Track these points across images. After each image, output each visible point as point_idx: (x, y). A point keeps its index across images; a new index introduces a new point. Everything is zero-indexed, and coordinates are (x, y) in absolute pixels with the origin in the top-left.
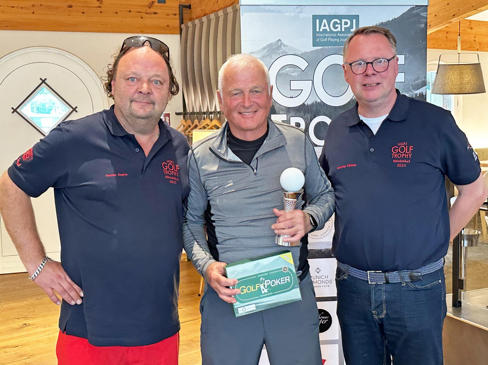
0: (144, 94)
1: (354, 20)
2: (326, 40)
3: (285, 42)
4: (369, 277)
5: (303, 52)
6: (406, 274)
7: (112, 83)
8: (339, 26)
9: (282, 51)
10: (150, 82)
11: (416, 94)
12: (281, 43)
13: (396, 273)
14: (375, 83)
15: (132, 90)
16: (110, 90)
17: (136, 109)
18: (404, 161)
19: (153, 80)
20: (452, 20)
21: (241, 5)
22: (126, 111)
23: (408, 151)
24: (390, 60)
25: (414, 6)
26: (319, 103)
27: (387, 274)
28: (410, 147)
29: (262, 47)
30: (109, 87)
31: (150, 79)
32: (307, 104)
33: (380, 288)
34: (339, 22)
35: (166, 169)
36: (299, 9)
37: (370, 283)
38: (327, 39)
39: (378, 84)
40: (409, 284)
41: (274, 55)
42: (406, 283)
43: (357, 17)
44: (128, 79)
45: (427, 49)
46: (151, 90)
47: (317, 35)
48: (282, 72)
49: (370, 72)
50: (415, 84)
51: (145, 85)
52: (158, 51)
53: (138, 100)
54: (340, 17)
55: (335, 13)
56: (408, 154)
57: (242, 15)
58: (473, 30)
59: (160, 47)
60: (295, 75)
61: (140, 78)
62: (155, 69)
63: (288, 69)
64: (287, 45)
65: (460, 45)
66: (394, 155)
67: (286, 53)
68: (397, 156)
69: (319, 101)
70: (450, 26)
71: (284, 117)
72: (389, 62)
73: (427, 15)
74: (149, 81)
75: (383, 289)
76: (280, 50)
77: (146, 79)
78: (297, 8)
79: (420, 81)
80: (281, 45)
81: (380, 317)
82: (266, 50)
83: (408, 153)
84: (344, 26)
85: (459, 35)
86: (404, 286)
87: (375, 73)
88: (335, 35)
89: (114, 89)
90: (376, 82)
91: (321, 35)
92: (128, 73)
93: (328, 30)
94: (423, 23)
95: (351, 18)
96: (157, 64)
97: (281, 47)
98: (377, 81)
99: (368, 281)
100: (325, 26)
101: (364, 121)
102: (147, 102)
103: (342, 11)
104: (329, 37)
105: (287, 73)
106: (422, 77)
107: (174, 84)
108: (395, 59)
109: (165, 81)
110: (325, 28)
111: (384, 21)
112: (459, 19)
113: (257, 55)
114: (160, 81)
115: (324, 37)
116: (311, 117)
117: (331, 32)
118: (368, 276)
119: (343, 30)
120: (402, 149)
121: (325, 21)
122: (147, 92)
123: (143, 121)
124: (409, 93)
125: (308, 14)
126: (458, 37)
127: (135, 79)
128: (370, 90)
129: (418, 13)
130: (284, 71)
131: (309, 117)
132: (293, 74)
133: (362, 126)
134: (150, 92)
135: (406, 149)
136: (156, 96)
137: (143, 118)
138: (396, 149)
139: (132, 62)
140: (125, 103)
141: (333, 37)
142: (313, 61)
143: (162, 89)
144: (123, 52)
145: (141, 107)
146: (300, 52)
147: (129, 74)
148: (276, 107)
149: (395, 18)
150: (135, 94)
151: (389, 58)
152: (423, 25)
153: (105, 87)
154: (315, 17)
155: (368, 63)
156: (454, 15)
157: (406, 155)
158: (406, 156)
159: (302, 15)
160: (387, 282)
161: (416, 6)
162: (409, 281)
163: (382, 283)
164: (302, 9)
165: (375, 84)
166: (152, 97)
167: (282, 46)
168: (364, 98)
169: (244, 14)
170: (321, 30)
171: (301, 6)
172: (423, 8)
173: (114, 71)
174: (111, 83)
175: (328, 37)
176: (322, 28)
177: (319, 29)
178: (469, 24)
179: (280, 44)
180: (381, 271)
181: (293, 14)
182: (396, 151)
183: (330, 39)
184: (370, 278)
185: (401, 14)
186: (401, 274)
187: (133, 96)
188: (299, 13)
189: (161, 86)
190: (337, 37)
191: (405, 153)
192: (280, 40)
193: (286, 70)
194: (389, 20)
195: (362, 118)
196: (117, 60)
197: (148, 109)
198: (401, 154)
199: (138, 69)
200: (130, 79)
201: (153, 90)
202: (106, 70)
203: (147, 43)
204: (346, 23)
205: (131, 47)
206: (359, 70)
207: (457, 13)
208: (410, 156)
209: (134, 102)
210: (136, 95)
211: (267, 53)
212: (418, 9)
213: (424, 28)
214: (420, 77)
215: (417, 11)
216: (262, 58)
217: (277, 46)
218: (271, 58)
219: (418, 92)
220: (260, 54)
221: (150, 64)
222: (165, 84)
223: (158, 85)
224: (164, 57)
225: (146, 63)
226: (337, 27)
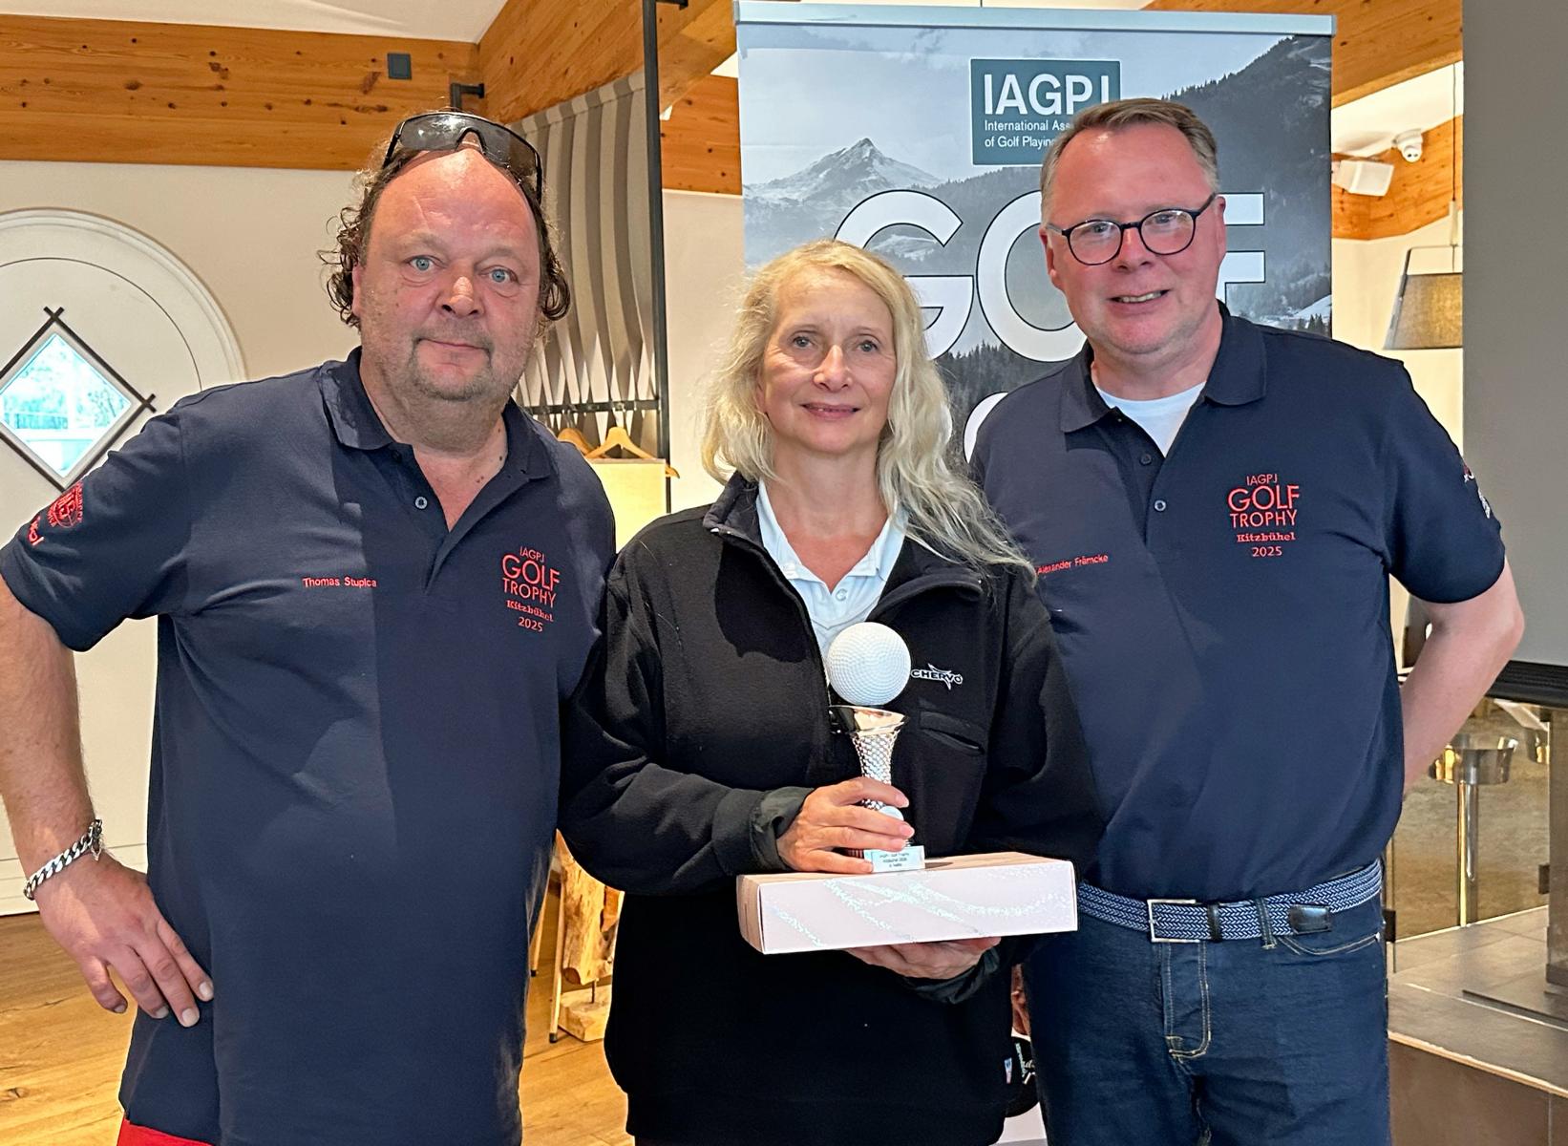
0: (460, 316)
1: (1105, 79)
2: (1015, 142)
3: (884, 149)
4: (1152, 921)
5: (945, 182)
6: (1277, 910)
7: (355, 273)
8: (1057, 96)
9: (873, 177)
10: (477, 273)
11: (1300, 320)
12: (873, 152)
13: (1247, 906)
14: (1150, 290)
15: (422, 301)
16: (349, 299)
17: (433, 365)
18: (1276, 537)
19: (490, 267)
21: (739, 23)
22: (399, 371)
23: (1285, 502)
24: (1198, 213)
25: (1291, 37)
26: (995, 350)
27: (1215, 912)
28: (1290, 488)
29: (807, 165)
30: (345, 288)
31: (480, 262)
32: (959, 355)
33: (1193, 958)
34: (1056, 84)
35: (516, 576)
36: (931, 37)
37: (1154, 939)
38: (1021, 142)
39: (1164, 292)
40: (1290, 943)
41: (849, 190)
42: (1278, 941)
43: (1113, 69)
44: (408, 262)
46: (481, 300)
47: (988, 126)
48: (877, 248)
49: (1134, 254)
50: (1297, 289)
51: (463, 285)
52: (505, 167)
53: (438, 335)
54: (1061, 69)
55: (1043, 54)
56: (1286, 514)
59: (513, 151)
60: (918, 258)
61: (447, 257)
62: (496, 230)
63: (895, 238)
64: (890, 159)
66: (1238, 518)
67: (887, 184)
68: (1248, 521)
69: (996, 344)
72: (1198, 218)
73: (1330, 66)
74: (478, 271)
75: (1202, 962)
76: (868, 174)
77: (465, 263)
78: (921, 36)
79: (1311, 278)
80: (870, 158)
81: (1192, 1055)
82: (821, 176)
83: (1285, 510)
84: (1071, 98)
86: (1270, 949)
87: (1151, 257)
88: (1044, 127)
89: (362, 293)
90: (1155, 288)
91: (1001, 127)
92: (408, 239)
93: (1023, 111)
94: (1319, 91)
95: (1095, 70)
96: (502, 212)
97: (872, 166)
98: (1159, 286)
99: (1150, 932)
100: (1011, 96)
101: (1125, 412)
102: (469, 342)
103: (1066, 49)
104: (1027, 133)
105: (893, 251)
106: (1318, 265)
107: (556, 281)
108: (1216, 203)
109: (526, 272)
110: (1011, 103)
111: (1199, 84)
113: (794, 192)
114: (510, 271)
115: (1010, 134)
116: (971, 397)
117: (1033, 116)
118: (1148, 918)
119: (1070, 111)
120: (1264, 498)
121: (1011, 79)
122: (468, 309)
123: (454, 409)
124: (1278, 319)
125: (958, 56)
127: (431, 263)
128: (1135, 315)
129: (1302, 59)
130: (882, 245)
131: (966, 399)
132: (913, 256)
133: (1117, 428)
134: (477, 307)
135: (1275, 497)
136: (500, 321)
137: (453, 398)
138: (1245, 497)
139: (420, 202)
140: (395, 344)
141: (1037, 135)
142: (976, 213)
143: (515, 298)
144: (390, 167)
145: (448, 359)
146: (933, 182)
147: (413, 243)
149: (1231, 74)
150: (428, 315)
151: (1194, 208)
152: (1319, 99)
153: (333, 290)
154: (980, 68)
155: (1129, 226)
157: (1280, 515)
158: (1277, 518)
159: (938, 61)
160: (1217, 938)
161: (1297, 36)
162: (1288, 936)
163: (1197, 941)
164: (938, 39)
165: (1151, 296)
166: (484, 324)
167: (876, 162)
168: (1115, 341)
169: (750, 51)
170: (1000, 111)
171: (936, 31)
172: (1318, 42)
173: (362, 232)
174: (351, 276)
175: (1021, 134)
176: (1004, 102)
177: (995, 108)
179: (867, 154)
180: (1193, 902)
181: (909, 56)
182: (1244, 504)
183: (1030, 139)
184: (1155, 925)
185: (1252, 61)
186: (1263, 911)
187: (423, 322)
188: (929, 51)
189: (515, 290)
190: (1050, 134)
191: (1274, 509)
192: (867, 141)
193: (890, 241)
194: (1215, 82)
195: (1112, 402)
196: (372, 193)
197: (471, 370)
198: (1263, 512)
199: (439, 226)
200: (414, 263)
201: (489, 301)
202: (337, 227)
203: (470, 141)
204: (1079, 89)
205: (418, 151)
206: (1098, 250)
208: (1293, 518)
209: (425, 342)
210: (433, 317)
211: (828, 184)
212: (1302, 46)
213: (1324, 109)
214: (1313, 265)
215: (1300, 52)
216: (810, 203)
217: (860, 161)
218: (840, 201)
219: (1306, 314)
220: (804, 189)
221: (481, 211)
222: (528, 281)
223: (505, 286)
224: (525, 188)
225: (466, 209)
226: (1052, 102)
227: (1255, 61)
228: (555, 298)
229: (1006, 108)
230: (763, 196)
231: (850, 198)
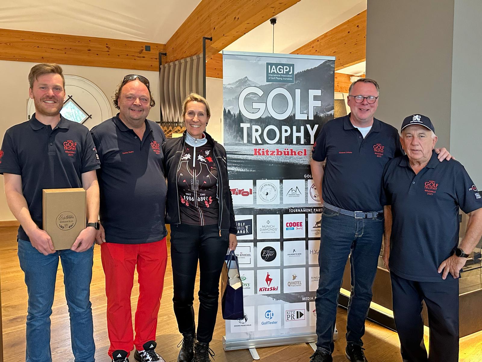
0: (137, 106)
1: (291, 67)
3: (250, 79)
5: (261, 85)
7: (118, 100)
8: (282, 70)
12: (247, 79)
15: (130, 103)
16: (117, 104)
19: (142, 98)
22: (127, 115)
26: (270, 117)
27: (366, 213)
29: (235, 81)
30: (116, 102)
31: (140, 97)
32: (263, 118)
33: (362, 221)
34: (282, 68)
35: (153, 146)
36: (258, 58)
38: (275, 78)
39: (368, 110)
40: (376, 219)
44: (128, 98)
47: (269, 75)
49: (365, 103)
50: (327, 108)
51: (138, 101)
52: (143, 83)
54: (283, 65)
55: (280, 62)
57: (224, 61)
59: (145, 80)
61: (135, 97)
62: (143, 92)
63: (251, 95)
64: (251, 81)
67: (250, 85)
71: (248, 125)
73: (334, 66)
74: (140, 99)
76: (246, 83)
78: (257, 58)
79: (330, 106)
81: (359, 236)
82: (238, 83)
83: (382, 150)
84: (285, 70)
86: (373, 219)
87: (368, 104)
88: (280, 76)
89: (120, 103)
91: (272, 75)
92: (128, 94)
93: (276, 72)
95: (289, 65)
96: (144, 90)
98: (368, 108)
99: (355, 217)
100: (274, 70)
103: (284, 61)
105: (251, 98)
107: (152, 101)
109: (148, 99)
110: (274, 71)
111: (309, 69)
114: (145, 99)
115: (273, 77)
118: (354, 214)
121: (274, 67)
122: (139, 105)
124: (324, 114)
125: (264, 62)
127: (132, 98)
128: (363, 113)
129: (329, 65)
130: (249, 97)
131: (264, 126)
132: (254, 99)
140: (126, 110)
141: (278, 77)
142: (266, 91)
144: (124, 83)
146: (259, 85)
148: (244, 119)
149: (315, 67)
151: (376, 97)
152: (332, 72)
153: (114, 103)
154: (268, 64)
155: (365, 98)
159: (260, 63)
160: (366, 218)
161: (328, 60)
162: (376, 217)
164: (260, 59)
165: (366, 110)
166: (141, 107)
167: (248, 81)
170: (271, 72)
171: (260, 57)
172: (332, 62)
173: (119, 93)
175: (275, 77)
176: (272, 71)
180: (362, 212)
181: (255, 61)
183: (277, 78)
185: (319, 65)
188: (258, 61)
190: (281, 77)
192: (246, 77)
196: (121, 87)
199: (133, 92)
201: (142, 103)
204: (286, 69)
205: (128, 80)
211: (239, 85)
213: (333, 74)
214: (331, 104)
215: (328, 63)
216: (235, 88)
217: (245, 81)
218: (241, 88)
219: (329, 113)
220: (234, 85)
221: (140, 89)
223: (145, 101)
224: (147, 86)
225: (137, 89)
228: (152, 103)
230: (227, 86)
231: (243, 87)
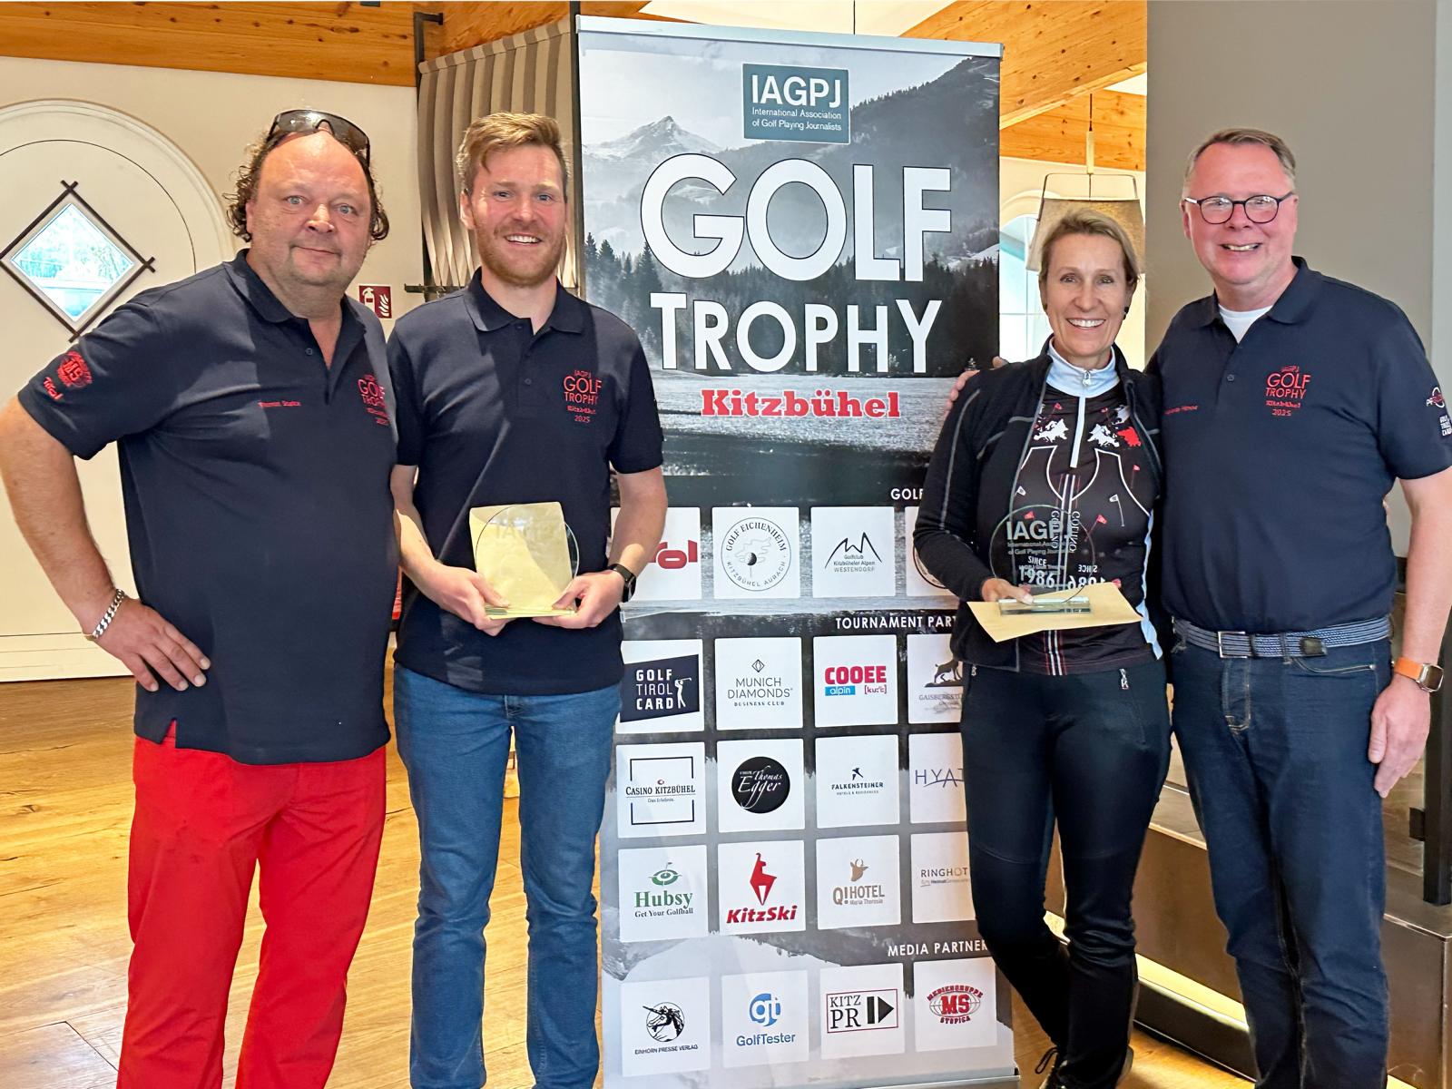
0: (321, 233)
1: (838, 83)
2: (774, 124)
3: (681, 123)
4: (1220, 645)
5: (724, 150)
6: (1294, 641)
7: (247, 206)
8: (803, 93)
9: (673, 143)
10: (333, 207)
11: (977, 260)
12: (673, 126)
13: (1274, 636)
14: (1249, 243)
15: (295, 222)
17: (304, 264)
18: (1289, 405)
19: (340, 204)
20: (1074, 91)
21: (580, 31)
22: (281, 266)
23: (1300, 384)
24: (1281, 200)
25: (971, 58)
26: (759, 270)
27: (1254, 639)
28: (1305, 376)
29: (627, 133)
30: (240, 214)
31: (333, 201)
32: (733, 272)
33: (1242, 668)
34: (803, 84)
35: (367, 393)
36: (714, 47)
37: (1222, 657)
38: (778, 123)
39: (1257, 245)
40: (1300, 663)
41: (656, 152)
42: (1293, 660)
43: (843, 76)
44: (286, 199)
45: (1001, 158)
46: (334, 224)
47: (755, 112)
48: (675, 193)
49: (1240, 220)
50: (973, 239)
51: (322, 214)
52: (347, 144)
53: (307, 244)
54: (807, 74)
55: (794, 63)
56: (1299, 391)
57: (584, 55)
58: (1125, 117)
59: (350, 134)
60: (705, 202)
61: (311, 197)
62: (342, 182)
63: (688, 188)
64: (686, 132)
65: (1092, 152)
67: (683, 149)
68: (1275, 393)
69: (760, 267)
70: (1071, 106)
71: (680, 301)
73: (998, 79)
74: (331, 206)
75: (1247, 670)
76: (670, 141)
77: (322, 200)
78: (708, 46)
79: (985, 231)
80: (671, 130)
81: (1241, 728)
82: (637, 141)
83: (1299, 389)
84: (814, 95)
85: (1091, 129)
86: (1287, 665)
87: (1250, 223)
88: (794, 114)
89: (255, 219)
90: (1252, 242)
91: (764, 112)
92: (285, 185)
93: (779, 101)
94: (990, 97)
95: (831, 76)
96: (347, 171)
97: (673, 136)
98: (1255, 241)
99: (1219, 652)
100: (771, 91)
102: (325, 249)
103: (810, 60)
104: (782, 118)
105: (688, 197)
106: (989, 222)
107: (380, 215)
109: (361, 209)
110: (771, 96)
111: (904, 88)
112: (1089, 89)
113: (618, 151)
114: (352, 208)
115: (771, 118)
116: (741, 303)
117: (787, 106)
118: (1218, 643)
119: (813, 103)
121: (771, 79)
122: (326, 230)
124: (960, 259)
125: (734, 62)
126: (1088, 133)
127: (300, 200)
128: (1236, 259)
129: (979, 74)
130: (678, 193)
131: (737, 304)
132: (701, 200)
134: (331, 228)
135: (1295, 381)
136: (346, 238)
137: (317, 284)
138: (1278, 378)
139: (292, 163)
140: (277, 249)
141: (789, 119)
142: (746, 172)
143: (355, 224)
144: (273, 140)
145: (313, 259)
146: (715, 149)
147: (288, 185)
148: (662, 277)
149: (928, 83)
150: (299, 231)
151: (1278, 196)
152: (992, 103)
154: (749, 70)
155: (1238, 203)
156: (1077, 79)
157: (1295, 392)
158: (1293, 394)
159: (720, 64)
160: (1255, 656)
161: (975, 57)
162: (1300, 657)
163: (1245, 657)
164: (719, 48)
165: (1248, 248)
166: (336, 239)
167: (675, 133)
169: (587, 51)
170: (763, 101)
171: (719, 43)
172: (990, 62)
173: (253, 181)
174: (244, 207)
175: (778, 118)
176: (766, 96)
177: (760, 99)
178: (1116, 101)
179: (670, 127)
180: (1243, 632)
181: (699, 59)
182: (1276, 383)
183: (784, 122)
184: (1222, 647)
185: (942, 74)
186: (1284, 640)
187: (295, 236)
188: (714, 57)
189: (356, 218)
190: (798, 119)
191: (1292, 388)
192: (669, 118)
193: (685, 189)
194: (916, 88)
196: (259, 158)
197: (328, 267)
198: (1285, 389)
199: (306, 178)
200: (289, 200)
201: (340, 226)
202: (236, 177)
203: (324, 127)
204: (819, 88)
205: (289, 132)
207: (1084, 74)
208: (1302, 394)
209: (296, 248)
210: (303, 233)
211: (642, 147)
212: (978, 64)
213: (993, 111)
214: (985, 222)
215: (976, 69)
216: (629, 159)
217: (664, 132)
218: (650, 159)
219: (981, 256)
220: (625, 149)
221: (332, 170)
222: (363, 214)
223: (349, 216)
224: (360, 158)
225: (321, 168)
226: (800, 97)
227: (946, 74)
228: (378, 227)
229: (768, 100)
230: (596, 153)
231: (656, 156)
